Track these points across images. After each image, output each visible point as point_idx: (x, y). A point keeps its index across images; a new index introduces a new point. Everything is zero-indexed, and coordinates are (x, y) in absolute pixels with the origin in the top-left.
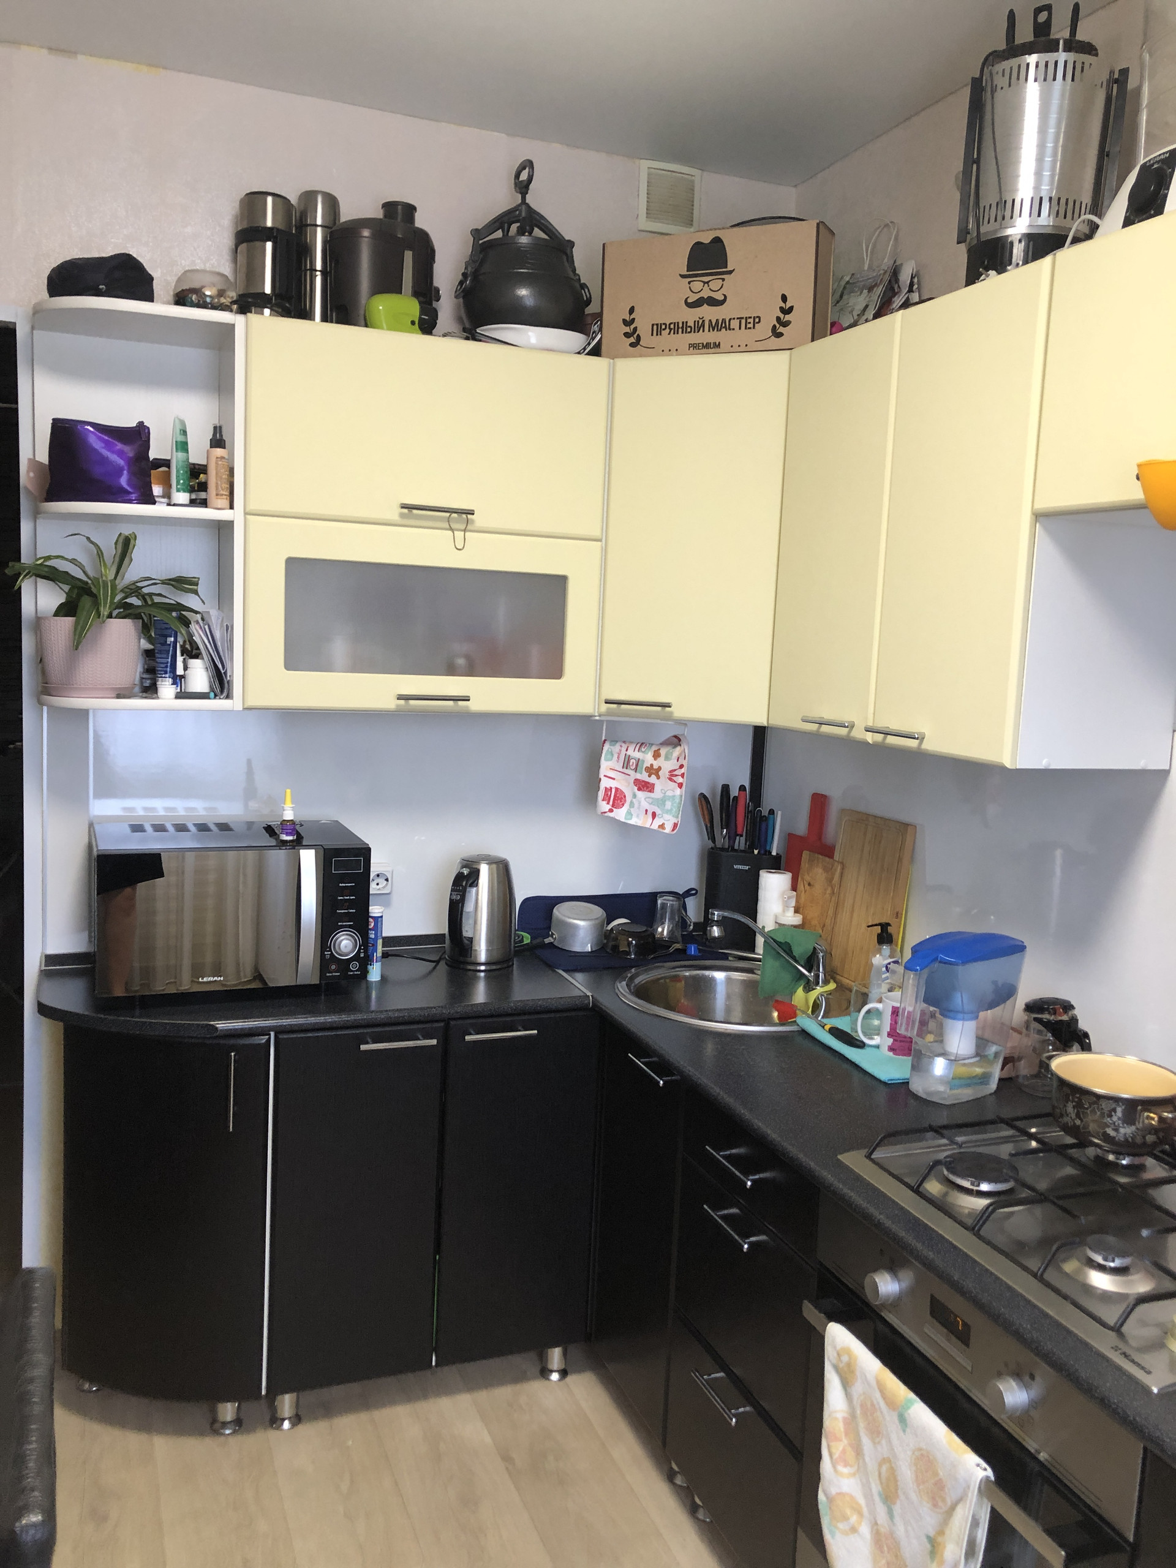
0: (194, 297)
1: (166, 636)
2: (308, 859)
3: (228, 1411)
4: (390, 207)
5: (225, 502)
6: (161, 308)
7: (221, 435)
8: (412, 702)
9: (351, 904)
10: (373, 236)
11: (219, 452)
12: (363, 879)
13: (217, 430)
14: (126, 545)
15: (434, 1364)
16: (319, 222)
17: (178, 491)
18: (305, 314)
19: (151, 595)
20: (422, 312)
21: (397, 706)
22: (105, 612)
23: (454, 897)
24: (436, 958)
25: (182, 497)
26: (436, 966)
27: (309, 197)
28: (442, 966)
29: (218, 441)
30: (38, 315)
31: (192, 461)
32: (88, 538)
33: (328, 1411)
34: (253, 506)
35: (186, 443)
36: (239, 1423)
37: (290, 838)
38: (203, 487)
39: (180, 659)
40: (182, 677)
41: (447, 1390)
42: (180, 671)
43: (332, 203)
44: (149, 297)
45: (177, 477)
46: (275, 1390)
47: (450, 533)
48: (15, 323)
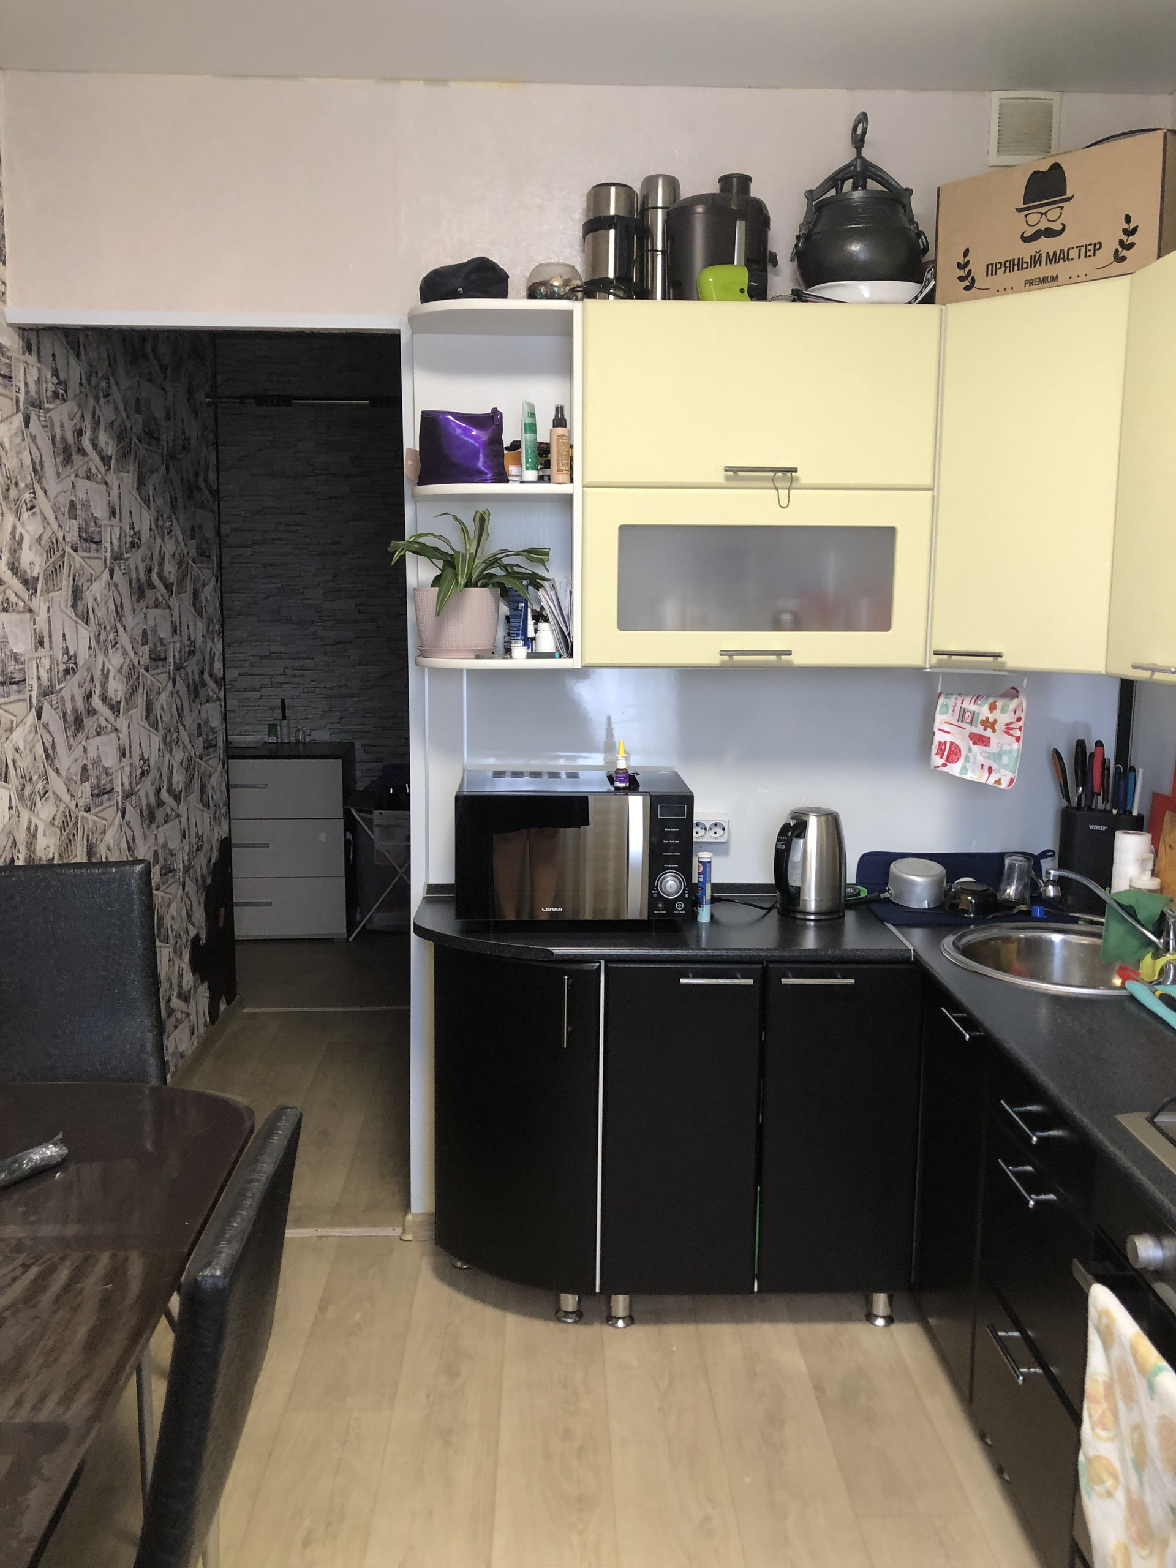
0: (543, 289)
1: (519, 602)
2: (636, 804)
3: (569, 1302)
4: (726, 181)
5: (565, 477)
6: (516, 302)
7: (563, 415)
8: (735, 658)
9: (676, 848)
10: (706, 212)
11: (560, 430)
12: (687, 824)
13: (559, 410)
14: (482, 521)
15: (756, 1289)
16: (660, 204)
17: (527, 469)
18: (645, 293)
19: (512, 566)
20: (752, 278)
21: (722, 661)
22: (462, 581)
23: (780, 847)
24: (768, 906)
25: (531, 475)
26: (768, 913)
27: (650, 182)
28: (774, 913)
29: (560, 421)
30: (412, 319)
31: (539, 440)
32: (455, 517)
33: (658, 1317)
34: (590, 479)
35: (535, 425)
36: (579, 1315)
37: (622, 785)
38: (547, 465)
39: (531, 623)
40: (534, 639)
41: (770, 1317)
42: (531, 633)
43: (672, 185)
44: (503, 294)
45: (526, 456)
46: (610, 1290)
47: (775, 491)
48: (399, 330)
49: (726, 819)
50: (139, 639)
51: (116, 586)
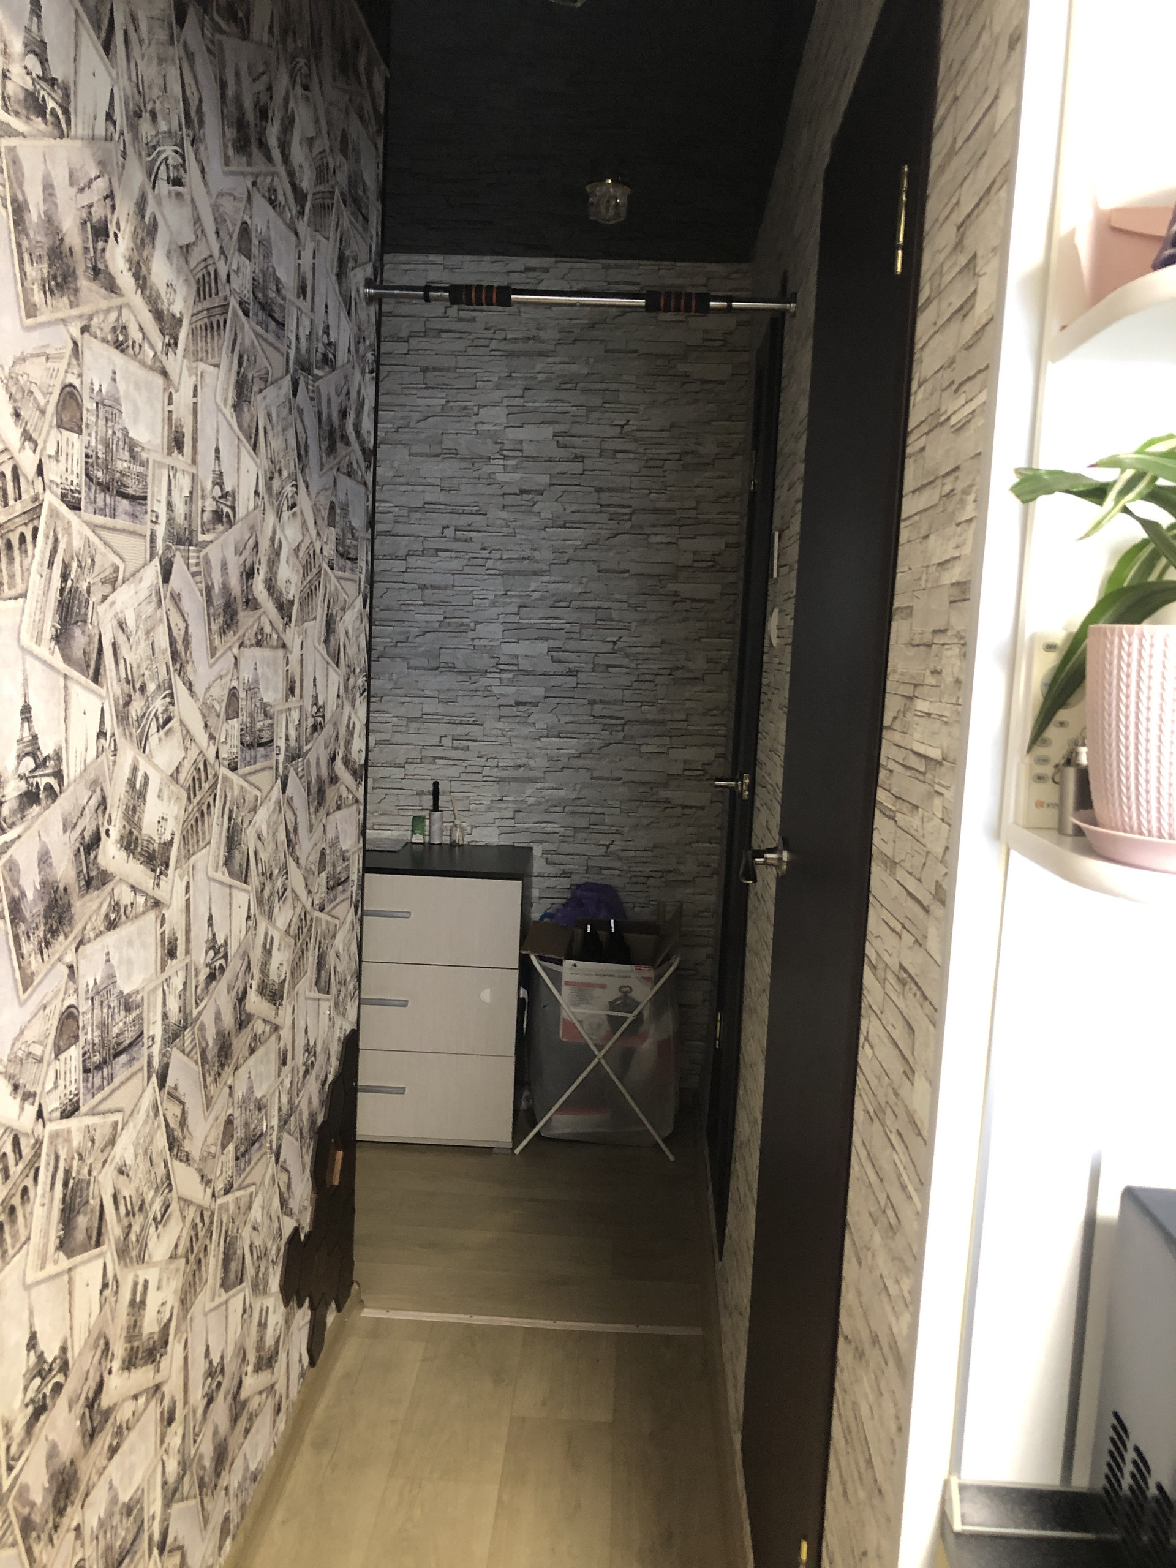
50: (220, 708)
51: (176, 598)
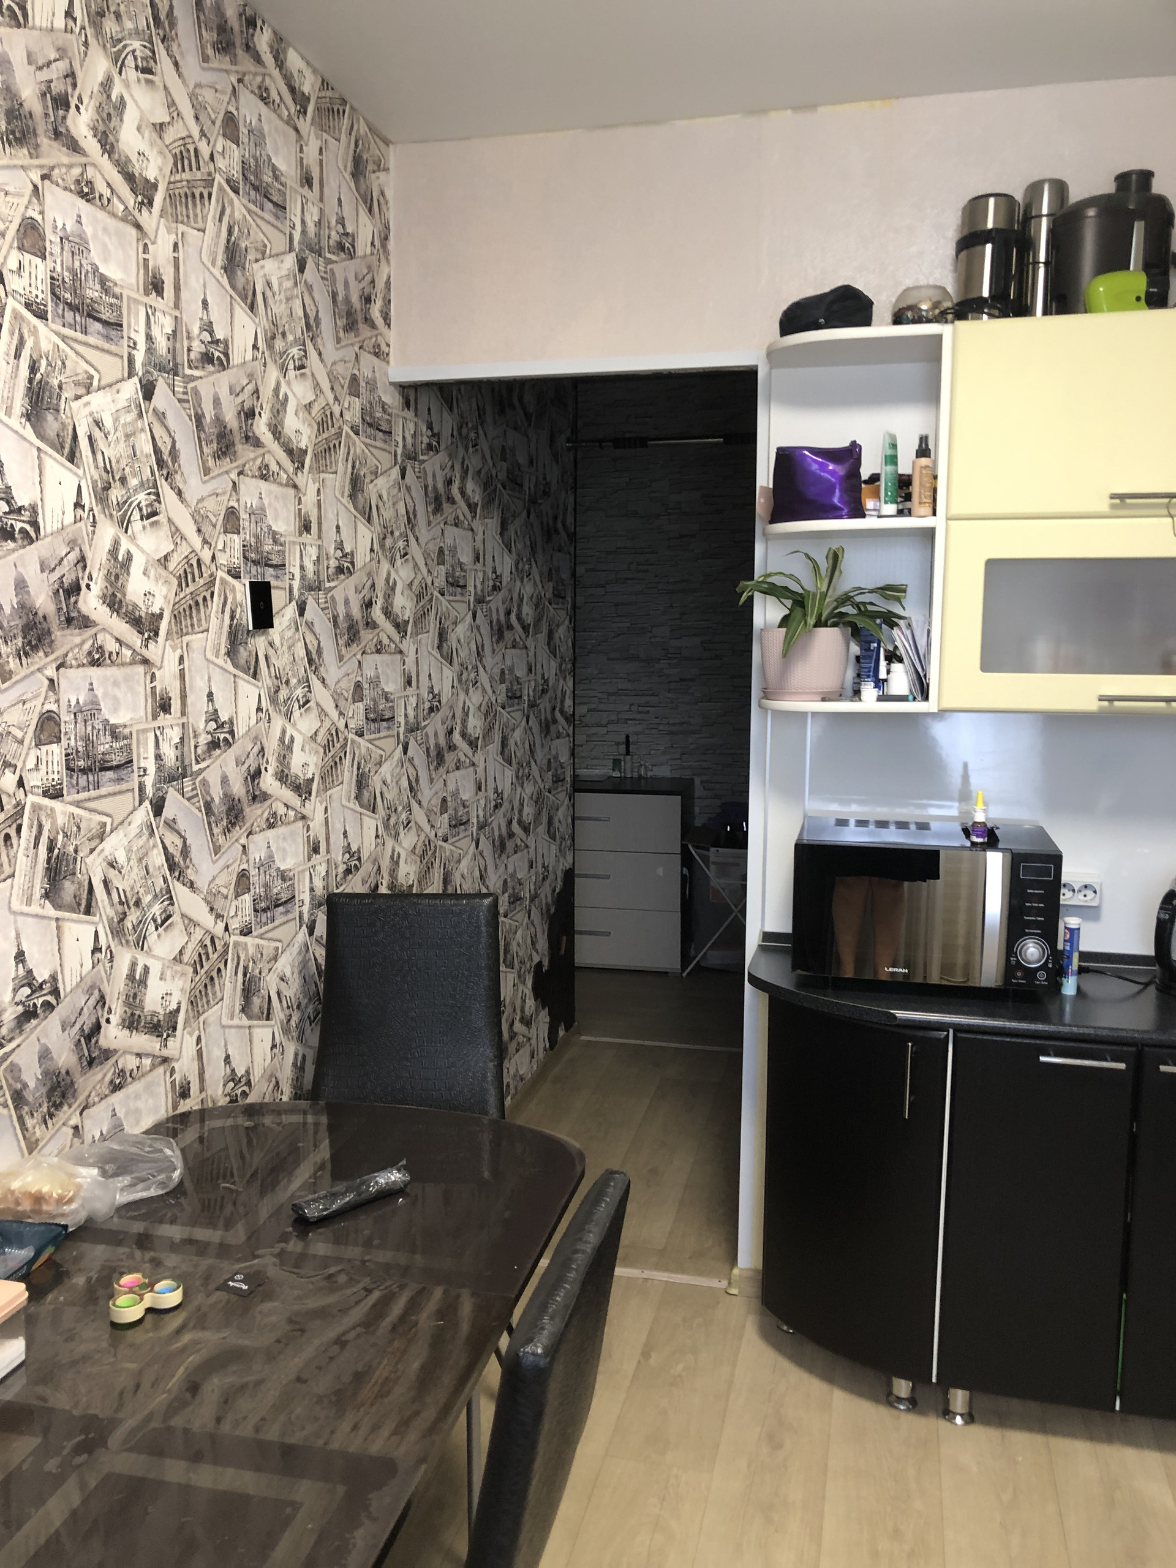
0: (909, 314)
1: (870, 642)
2: (995, 863)
3: (902, 1387)
4: (1123, 179)
5: (928, 510)
6: (881, 329)
7: (927, 445)
8: (1116, 703)
9: (1039, 912)
10: (1098, 215)
11: (924, 461)
12: (1054, 886)
13: (924, 440)
14: (835, 559)
15: (1118, 1408)
16: (1045, 211)
17: (886, 502)
18: (1022, 309)
19: (864, 604)
20: (1150, 284)
21: (1101, 708)
22: (811, 621)
23: (1162, 916)
24: (1143, 980)
25: (890, 509)
26: (1144, 988)
27: (1035, 189)
28: (1152, 990)
29: (923, 451)
30: (772, 354)
31: (900, 472)
32: (807, 556)
34: (954, 511)
35: (896, 457)
36: (913, 1403)
37: (980, 840)
38: (908, 497)
39: (883, 663)
40: (885, 680)
42: (882, 675)
43: (1060, 188)
44: (867, 322)
45: (886, 490)
46: (948, 1381)
47: (1169, 520)
48: (757, 366)
49: (1098, 881)
